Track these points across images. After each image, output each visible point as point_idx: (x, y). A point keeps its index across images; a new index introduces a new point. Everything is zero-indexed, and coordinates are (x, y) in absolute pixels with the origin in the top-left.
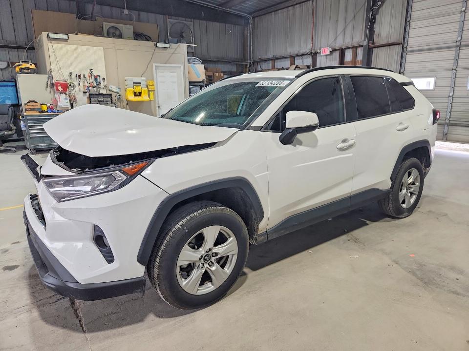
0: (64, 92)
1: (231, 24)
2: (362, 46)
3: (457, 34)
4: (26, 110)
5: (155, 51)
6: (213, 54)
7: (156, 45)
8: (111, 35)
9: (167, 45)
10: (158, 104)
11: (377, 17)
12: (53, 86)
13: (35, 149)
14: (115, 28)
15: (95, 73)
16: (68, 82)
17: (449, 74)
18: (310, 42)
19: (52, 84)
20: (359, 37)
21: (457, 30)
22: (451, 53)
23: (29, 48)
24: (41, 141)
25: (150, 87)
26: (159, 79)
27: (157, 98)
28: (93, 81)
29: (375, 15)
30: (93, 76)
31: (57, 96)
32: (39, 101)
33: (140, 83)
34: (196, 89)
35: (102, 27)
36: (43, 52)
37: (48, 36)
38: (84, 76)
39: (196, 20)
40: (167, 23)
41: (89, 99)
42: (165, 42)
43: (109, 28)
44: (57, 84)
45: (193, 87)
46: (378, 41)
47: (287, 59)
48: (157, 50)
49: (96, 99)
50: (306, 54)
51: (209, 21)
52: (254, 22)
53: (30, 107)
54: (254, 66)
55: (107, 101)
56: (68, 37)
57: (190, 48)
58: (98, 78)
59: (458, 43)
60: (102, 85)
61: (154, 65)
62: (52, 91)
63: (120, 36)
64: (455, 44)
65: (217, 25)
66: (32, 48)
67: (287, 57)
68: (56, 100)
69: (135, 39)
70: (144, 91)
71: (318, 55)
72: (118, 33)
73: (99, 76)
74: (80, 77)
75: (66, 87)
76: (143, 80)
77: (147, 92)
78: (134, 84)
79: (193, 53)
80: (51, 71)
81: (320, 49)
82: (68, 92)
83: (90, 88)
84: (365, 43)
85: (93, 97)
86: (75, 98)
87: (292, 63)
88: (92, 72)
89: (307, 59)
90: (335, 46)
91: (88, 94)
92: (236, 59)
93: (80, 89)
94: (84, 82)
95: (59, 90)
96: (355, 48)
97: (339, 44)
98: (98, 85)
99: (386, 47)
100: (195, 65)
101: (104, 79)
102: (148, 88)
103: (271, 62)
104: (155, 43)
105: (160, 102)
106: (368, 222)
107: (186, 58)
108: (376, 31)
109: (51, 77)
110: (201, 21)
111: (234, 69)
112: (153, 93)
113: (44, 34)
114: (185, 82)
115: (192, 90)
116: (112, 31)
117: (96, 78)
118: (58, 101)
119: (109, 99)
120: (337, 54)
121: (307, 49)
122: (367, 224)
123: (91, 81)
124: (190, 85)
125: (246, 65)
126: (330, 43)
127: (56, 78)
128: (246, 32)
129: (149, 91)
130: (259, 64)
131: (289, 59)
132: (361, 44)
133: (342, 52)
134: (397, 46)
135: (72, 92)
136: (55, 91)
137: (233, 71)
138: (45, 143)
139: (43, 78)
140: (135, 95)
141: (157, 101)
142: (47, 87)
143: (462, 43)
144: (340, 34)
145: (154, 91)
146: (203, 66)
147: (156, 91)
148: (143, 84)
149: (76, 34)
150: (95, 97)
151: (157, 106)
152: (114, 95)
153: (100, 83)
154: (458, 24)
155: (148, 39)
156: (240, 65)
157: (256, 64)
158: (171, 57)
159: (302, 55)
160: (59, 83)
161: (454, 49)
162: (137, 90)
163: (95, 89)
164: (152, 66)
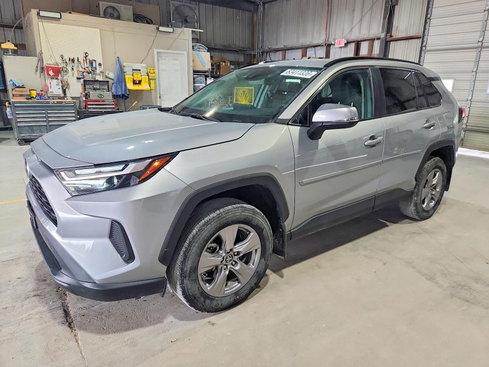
0: (55, 76)
1: (240, 9)
2: (378, 39)
3: (479, 34)
4: (13, 95)
5: (157, 35)
6: (219, 42)
7: (158, 29)
8: (109, 15)
9: (170, 30)
10: (160, 94)
11: (397, 8)
12: (43, 69)
13: (23, 139)
14: (114, 8)
15: (90, 57)
16: (60, 66)
17: (469, 76)
18: (323, 32)
19: (42, 68)
20: (376, 29)
21: (480, 30)
22: (472, 55)
23: (17, 27)
24: (30, 130)
25: (150, 75)
26: (161, 67)
27: (158, 87)
28: (88, 66)
29: (395, 5)
30: (88, 61)
31: (48, 82)
32: (28, 86)
33: (140, 70)
34: (201, 79)
35: (98, 6)
36: (32, 31)
37: (38, 14)
38: (78, 60)
39: (202, 4)
40: (170, 5)
41: (83, 86)
42: (168, 26)
43: (107, 7)
44: (48, 68)
45: (197, 77)
46: (396, 34)
47: (298, 50)
48: (159, 34)
49: (91, 87)
50: (319, 46)
51: (215, 5)
52: (264, 8)
53: (18, 93)
54: (263, 55)
55: (103, 89)
56: (61, 16)
57: (194, 34)
58: (94, 62)
59: (480, 44)
60: (98, 71)
61: (156, 51)
62: (42, 75)
63: (119, 18)
64: (476, 45)
65: (223, 10)
66: (20, 27)
67: (298, 48)
68: (46, 86)
69: (134, 21)
70: (145, 79)
71: (331, 46)
72: (116, 14)
73: (95, 61)
74: (73, 61)
75: (57, 71)
76: (143, 67)
77: (147, 80)
78: (134, 71)
79: (197, 39)
80: (41, 53)
81: (334, 40)
82: (60, 77)
83: (85, 74)
84: (383, 36)
85: (88, 84)
86: (68, 85)
87: (304, 55)
88: (86, 56)
89: (320, 51)
90: (350, 38)
91: (82, 80)
92: (244, 48)
93: (73, 74)
94: (78, 66)
95: (50, 75)
96: (372, 40)
97: (355, 36)
98: (94, 71)
99: (405, 41)
100: (200, 53)
101: (100, 65)
102: (148, 76)
103: (281, 52)
104: (158, 26)
105: (161, 91)
106: (388, 223)
107: (191, 44)
108: (395, 23)
109: (41, 60)
110: (207, 5)
111: (241, 58)
112: (154, 81)
113: (34, 12)
114: (189, 71)
115: (196, 80)
116: (110, 11)
117: (91, 63)
118: (49, 86)
119: (106, 87)
120: (352, 47)
121: (321, 40)
122: (387, 226)
123: (86, 66)
124: (194, 74)
125: (254, 55)
126: (345, 34)
127: (48, 61)
128: (255, 18)
129: (149, 79)
130: (268, 54)
131: (301, 50)
132: (378, 36)
133: (358, 44)
134: (417, 40)
135: (65, 77)
136: (46, 76)
137: (240, 61)
138: (34, 133)
139: (33, 61)
140: (134, 83)
141: (158, 91)
142: (37, 71)
143: (484, 44)
144: (356, 24)
145: (155, 79)
146: (209, 53)
147: (157, 80)
148: (144, 71)
149: (70, 13)
150: (91, 84)
151: (158, 96)
152: (111, 82)
153: (96, 68)
154: (481, 23)
155: (149, 22)
156: (247, 55)
157: (265, 54)
158: (174, 42)
159: (314, 46)
160: (50, 67)
161: (476, 50)
162: (137, 77)
163: (90, 75)
164: (153, 52)
